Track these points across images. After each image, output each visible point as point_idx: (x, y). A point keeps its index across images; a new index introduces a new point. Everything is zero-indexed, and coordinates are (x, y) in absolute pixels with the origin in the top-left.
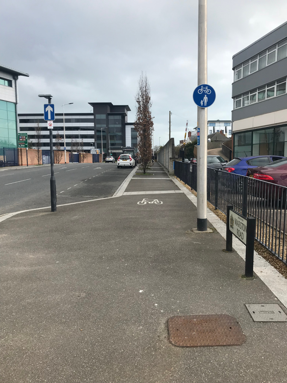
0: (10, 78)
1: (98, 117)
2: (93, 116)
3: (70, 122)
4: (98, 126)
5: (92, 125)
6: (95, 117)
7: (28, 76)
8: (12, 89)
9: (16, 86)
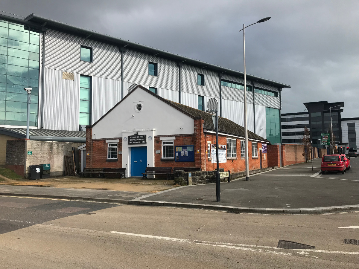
0: (276, 90)
1: (313, 115)
2: (308, 115)
3: (286, 121)
4: (313, 123)
5: (307, 122)
6: (310, 115)
7: (290, 87)
8: (277, 99)
9: (280, 96)
